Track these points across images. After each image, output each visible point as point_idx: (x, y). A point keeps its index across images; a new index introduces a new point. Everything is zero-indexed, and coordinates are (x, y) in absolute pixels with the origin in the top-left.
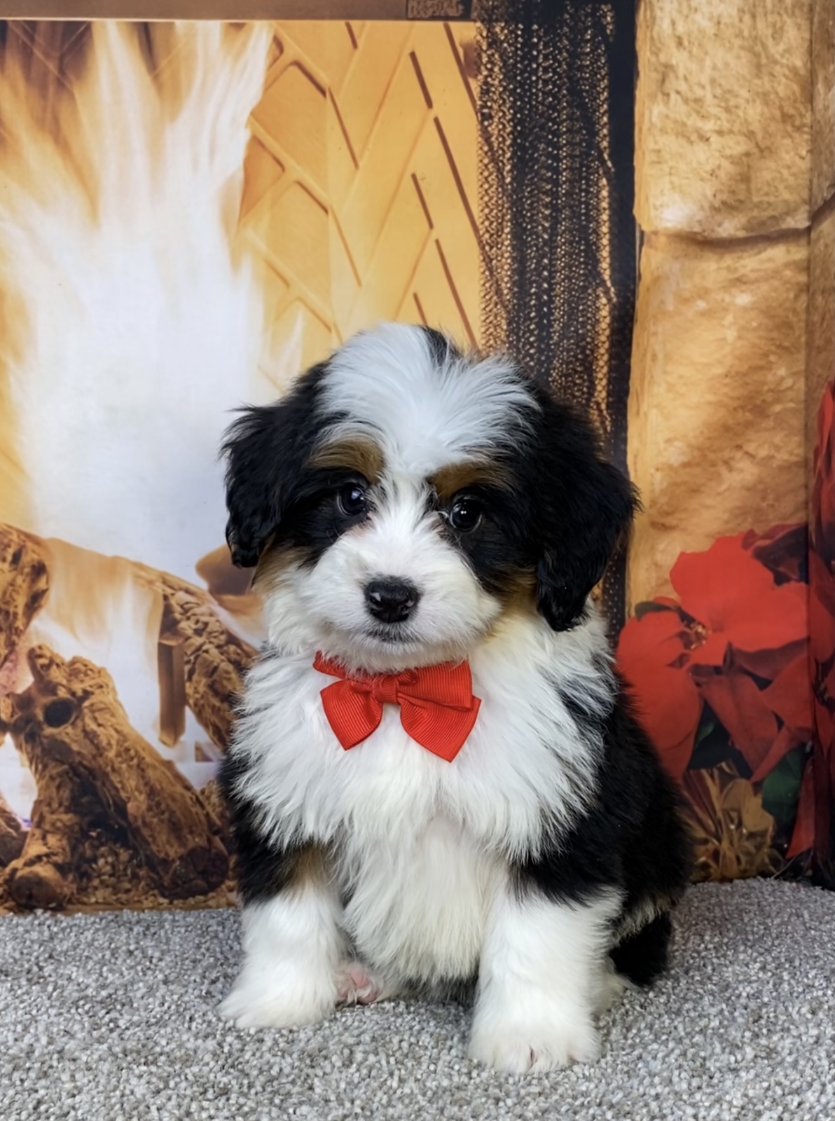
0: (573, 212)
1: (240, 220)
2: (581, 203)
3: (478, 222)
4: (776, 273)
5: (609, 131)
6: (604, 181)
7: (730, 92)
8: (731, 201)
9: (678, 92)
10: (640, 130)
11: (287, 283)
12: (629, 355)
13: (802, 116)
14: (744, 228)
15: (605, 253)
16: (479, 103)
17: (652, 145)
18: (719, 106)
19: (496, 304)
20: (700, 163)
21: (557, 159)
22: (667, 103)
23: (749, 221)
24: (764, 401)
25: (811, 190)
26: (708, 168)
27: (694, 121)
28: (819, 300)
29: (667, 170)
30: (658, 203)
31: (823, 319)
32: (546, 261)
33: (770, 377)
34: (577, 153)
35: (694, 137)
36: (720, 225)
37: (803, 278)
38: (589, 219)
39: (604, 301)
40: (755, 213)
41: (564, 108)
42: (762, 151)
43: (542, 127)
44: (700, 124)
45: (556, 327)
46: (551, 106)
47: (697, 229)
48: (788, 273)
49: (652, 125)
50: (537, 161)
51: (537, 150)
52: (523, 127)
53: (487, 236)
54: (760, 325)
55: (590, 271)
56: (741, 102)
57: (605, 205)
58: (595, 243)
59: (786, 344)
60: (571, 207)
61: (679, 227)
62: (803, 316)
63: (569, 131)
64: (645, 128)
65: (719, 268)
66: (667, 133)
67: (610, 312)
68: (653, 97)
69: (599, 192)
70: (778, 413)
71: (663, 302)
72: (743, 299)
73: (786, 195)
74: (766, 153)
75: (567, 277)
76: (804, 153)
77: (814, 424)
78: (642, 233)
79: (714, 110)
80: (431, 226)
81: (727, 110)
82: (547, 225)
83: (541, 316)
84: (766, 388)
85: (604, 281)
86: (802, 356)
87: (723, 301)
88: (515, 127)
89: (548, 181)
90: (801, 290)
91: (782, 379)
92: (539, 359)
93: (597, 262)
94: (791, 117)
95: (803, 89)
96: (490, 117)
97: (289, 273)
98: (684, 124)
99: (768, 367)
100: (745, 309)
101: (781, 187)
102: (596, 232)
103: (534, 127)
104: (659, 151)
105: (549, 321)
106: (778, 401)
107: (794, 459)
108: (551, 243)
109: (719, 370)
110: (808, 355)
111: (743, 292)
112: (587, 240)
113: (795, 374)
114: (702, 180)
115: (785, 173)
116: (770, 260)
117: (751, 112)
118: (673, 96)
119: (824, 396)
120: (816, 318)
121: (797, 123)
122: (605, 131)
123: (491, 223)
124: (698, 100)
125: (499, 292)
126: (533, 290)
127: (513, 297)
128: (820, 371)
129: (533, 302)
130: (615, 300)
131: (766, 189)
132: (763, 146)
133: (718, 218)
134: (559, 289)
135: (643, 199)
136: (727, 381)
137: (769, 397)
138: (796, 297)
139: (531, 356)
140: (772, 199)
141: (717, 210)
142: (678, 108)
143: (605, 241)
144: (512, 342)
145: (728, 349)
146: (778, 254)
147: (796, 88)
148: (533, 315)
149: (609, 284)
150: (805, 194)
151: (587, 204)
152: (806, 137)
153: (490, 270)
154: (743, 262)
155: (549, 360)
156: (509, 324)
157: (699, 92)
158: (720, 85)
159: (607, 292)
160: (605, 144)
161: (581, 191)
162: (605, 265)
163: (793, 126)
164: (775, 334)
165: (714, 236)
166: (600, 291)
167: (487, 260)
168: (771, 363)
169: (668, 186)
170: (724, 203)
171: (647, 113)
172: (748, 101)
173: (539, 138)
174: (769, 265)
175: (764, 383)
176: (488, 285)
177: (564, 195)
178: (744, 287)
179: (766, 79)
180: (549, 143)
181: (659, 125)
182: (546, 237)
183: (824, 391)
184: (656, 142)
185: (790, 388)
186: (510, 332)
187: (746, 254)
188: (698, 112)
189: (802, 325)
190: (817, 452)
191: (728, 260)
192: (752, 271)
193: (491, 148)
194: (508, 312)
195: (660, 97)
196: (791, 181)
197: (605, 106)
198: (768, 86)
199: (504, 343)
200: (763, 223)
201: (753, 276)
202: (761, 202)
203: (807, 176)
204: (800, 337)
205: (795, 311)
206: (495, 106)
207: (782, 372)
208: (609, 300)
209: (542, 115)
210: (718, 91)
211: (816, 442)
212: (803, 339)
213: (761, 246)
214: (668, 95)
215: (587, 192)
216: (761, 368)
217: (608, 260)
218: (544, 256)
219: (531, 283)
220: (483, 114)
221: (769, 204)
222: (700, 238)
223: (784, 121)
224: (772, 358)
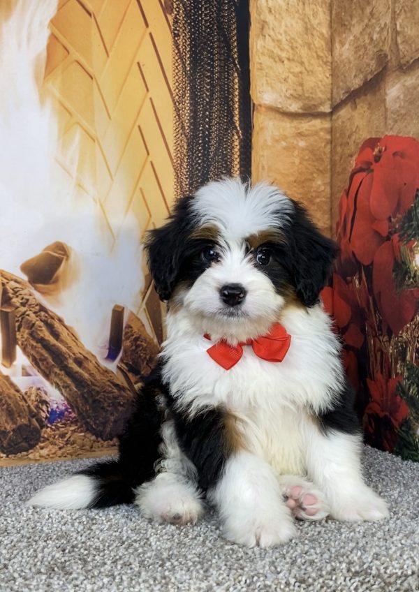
0: (221, 88)
1: (44, 78)
2: (225, 84)
3: (172, 90)
4: (316, 133)
5: (238, 50)
6: (236, 74)
7: (294, 39)
8: (295, 94)
9: (269, 36)
10: (252, 53)
11: (70, 113)
12: (250, 166)
13: (326, 57)
14: (302, 108)
15: (237, 112)
16: (173, 27)
17: (257, 60)
18: (288, 45)
19: (182, 134)
20: (279, 73)
21: (213, 60)
22: (264, 40)
23: (304, 105)
24: (312, 196)
25: (332, 94)
26: (283, 77)
27: (277, 51)
28: (339, 149)
29: (265, 74)
30: (261, 90)
31: (341, 158)
32: (207, 113)
33: (314, 185)
34: (223, 58)
35: (277, 59)
36: (290, 105)
37: (328, 137)
38: (229, 93)
39: (236, 137)
40: (307, 102)
41: (215, 35)
42: (308, 72)
43: (205, 43)
44: (279, 53)
45: (212, 149)
46: (209, 34)
47: (279, 106)
48: (322, 134)
49: (257, 50)
50: (203, 60)
51: (203, 55)
52: (196, 42)
53: (177, 97)
54: (310, 158)
55: (229, 121)
56: (299, 46)
57: (236, 86)
58: (232, 106)
59: (321, 169)
60: (220, 86)
61: (271, 104)
62: (328, 156)
63: (218, 47)
64: (255, 50)
65: (291, 127)
66: (264, 55)
67: (239, 143)
68: (258, 37)
69: (234, 80)
70: (318, 203)
71: (266, 140)
72: (302, 144)
73: (320, 95)
74: (310, 73)
75: (218, 122)
76: (328, 76)
77: (336, 210)
78: (254, 104)
79: (286, 47)
80: (148, 90)
81: (292, 48)
82: (208, 94)
83: (204, 142)
84: (312, 190)
85: (236, 127)
86: (328, 175)
87: (293, 143)
88: (191, 42)
89: (209, 71)
90: (327, 143)
91: (320, 186)
92: (203, 165)
93: (233, 116)
94: (321, 57)
95: (327, 44)
96: (179, 36)
97: (72, 109)
98: (273, 52)
99: (313, 180)
100: (303, 149)
101: (318, 91)
102: (232, 100)
103: (201, 43)
104: (261, 64)
105: (209, 145)
106: (318, 197)
107: (326, 226)
108: (210, 103)
109: (292, 179)
110: (332, 176)
111: (302, 140)
112: (228, 104)
113: (325, 184)
114: (281, 82)
115: (320, 84)
116: (314, 126)
117: (303, 52)
118: (267, 37)
119: (342, 197)
120: (337, 158)
121: (325, 60)
122: (236, 50)
123: (179, 91)
124: (279, 41)
125: (183, 128)
126: (201, 128)
127: (190, 131)
128: (339, 184)
129: (200, 135)
130: (241, 137)
131: (311, 91)
132: (308, 69)
133: (290, 102)
134: (214, 129)
135: (254, 87)
136: (295, 184)
137: (314, 194)
138: (325, 146)
139: (199, 164)
140: (314, 96)
141: (289, 98)
142: (270, 44)
143: (237, 106)
144: (189, 156)
145: (296, 168)
146: (317, 123)
147: (323, 43)
148: (200, 142)
149: (238, 128)
150: (329, 96)
151: (228, 85)
152: (329, 68)
153: (179, 115)
154: (303, 125)
155: (208, 166)
156: (188, 146)
157: (280, 37)
158: (289, 35)
159: (237, 133)
160: (236, 56)
161: (225, 78)
162: (236, 118)
163: (323, 61)
164: (316, 164)
165: (288, 110)
166: (234, 132)
167: (177, 110)
168: (314, 177)
169: (265, 82)
170: (291, 95)
171: (255, 44)
172: (301, 46)
173: (203, 49)
174: (313, 128)
175: (312, 187)
176: (177, 124)
177: (217, 79)
178: (302, 138)
179: (310, 36)
180: (209, 52)
181: (261, 51)
182: (208, 100)
183: (342, 194)
184: (260, 59)
185: (323, 191)
186: (189, 150)
187: (302, 121)
188: (279, 47)
189: (328, 160)
190: (338, 224)
191: (295, 123)
192: (306, 130)
193: (179, 52)
194: (188, 139)
195: (261, 36)
196: (322, 88)
197: (235, 37)
198: (310, 40)
199: (185, 156)
200: (310, 107)
201: (306, 133)
202: (309, 97)
203: (330, 87)
204: (327, 166)
205: (325, 154)
206: (181, 30)
207: (319, 182)
208: (239, 137)
209: (204, 37)
210: (288, 38)
211: (337, 219)
212: (329, 167)
213: (309, 119)
214: (265, 36)
215: (228, 79)
216: (310, 180)
217: (238, 116)
218: (207, 110)
219: (200, 125)
220: (175, 34)
221: (313, 98)
222: (281, 110)
223: (318, 59)
224: (315, 175)
